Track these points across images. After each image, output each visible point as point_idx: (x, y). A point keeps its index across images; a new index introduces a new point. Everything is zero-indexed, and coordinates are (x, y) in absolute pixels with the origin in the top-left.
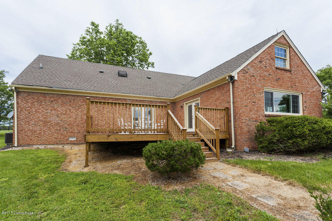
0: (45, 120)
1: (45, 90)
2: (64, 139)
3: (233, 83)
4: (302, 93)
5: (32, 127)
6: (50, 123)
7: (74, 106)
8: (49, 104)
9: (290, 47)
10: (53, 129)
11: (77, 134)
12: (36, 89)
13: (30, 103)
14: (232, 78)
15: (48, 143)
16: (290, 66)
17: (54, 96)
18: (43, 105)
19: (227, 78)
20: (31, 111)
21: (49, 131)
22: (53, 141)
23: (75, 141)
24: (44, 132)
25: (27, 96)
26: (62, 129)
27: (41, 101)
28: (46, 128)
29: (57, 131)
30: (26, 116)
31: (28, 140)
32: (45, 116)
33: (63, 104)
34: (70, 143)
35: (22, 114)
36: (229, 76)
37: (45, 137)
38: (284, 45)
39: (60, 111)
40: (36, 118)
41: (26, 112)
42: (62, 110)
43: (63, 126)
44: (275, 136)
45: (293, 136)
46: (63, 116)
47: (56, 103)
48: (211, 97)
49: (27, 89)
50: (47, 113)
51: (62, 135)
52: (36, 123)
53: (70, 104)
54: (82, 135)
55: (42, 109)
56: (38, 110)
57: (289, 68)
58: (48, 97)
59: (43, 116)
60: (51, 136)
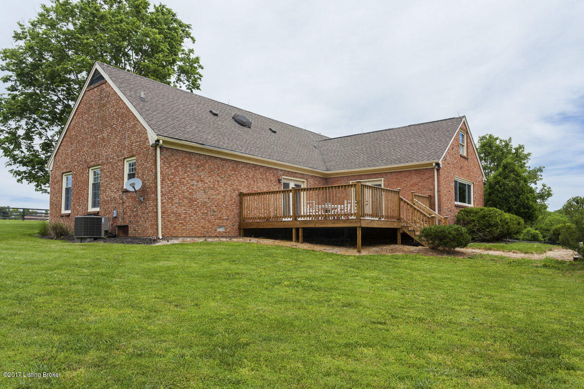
0: (190, 196)
1: (193, 147)
2: (211, 228)
3: (438, 170)
4: (473, 183)
5: (176, 207)
6: (196, 203)
7: (223, 176)
8: (195, 170)
9: (467, 133)
10: (200, 212)
11: (226, 221)
12: (183, 146)
13: (174, 167)
14: (438, 164)
15: (193, 235)
16: (467, 153)
17: (201, 158)
18: (189, 171)
19: (434, 164)
20: (174, 182)
21: (195, 215)
22: (200, 232)
23: (224, 232)
24: (190, 217)
25: (170, 156)
26: (209, 213)
27: (186, 165)
28: (192, 210)
29: (204, 216)
30: (169, 189)
31: (172, 229)
32: (190, 191)
33: (211, 172)
34: (218, 235)
35: (164, 186)
36: (435, 163)
37: (191, 224)
38: (464, 131)
39: (207, 184)
40: (180, 194)
41: (168, 182)
42: (210, 182)
43: (210, 208)
44: (475, 225)
45: (490, 225)
46: (211, 192)
47: (202, 170)
48: (405, 181)
49: (173, 144)
50: (193, 185)
51: (210, 222)
52: (180, 201)
53: (218, 172)
54: (231, 223)
55: (187, 179)
56: (183, 180)
57: (466, 155)
58: (193, 159)
59: (188, 191)
60: (198, 224)
